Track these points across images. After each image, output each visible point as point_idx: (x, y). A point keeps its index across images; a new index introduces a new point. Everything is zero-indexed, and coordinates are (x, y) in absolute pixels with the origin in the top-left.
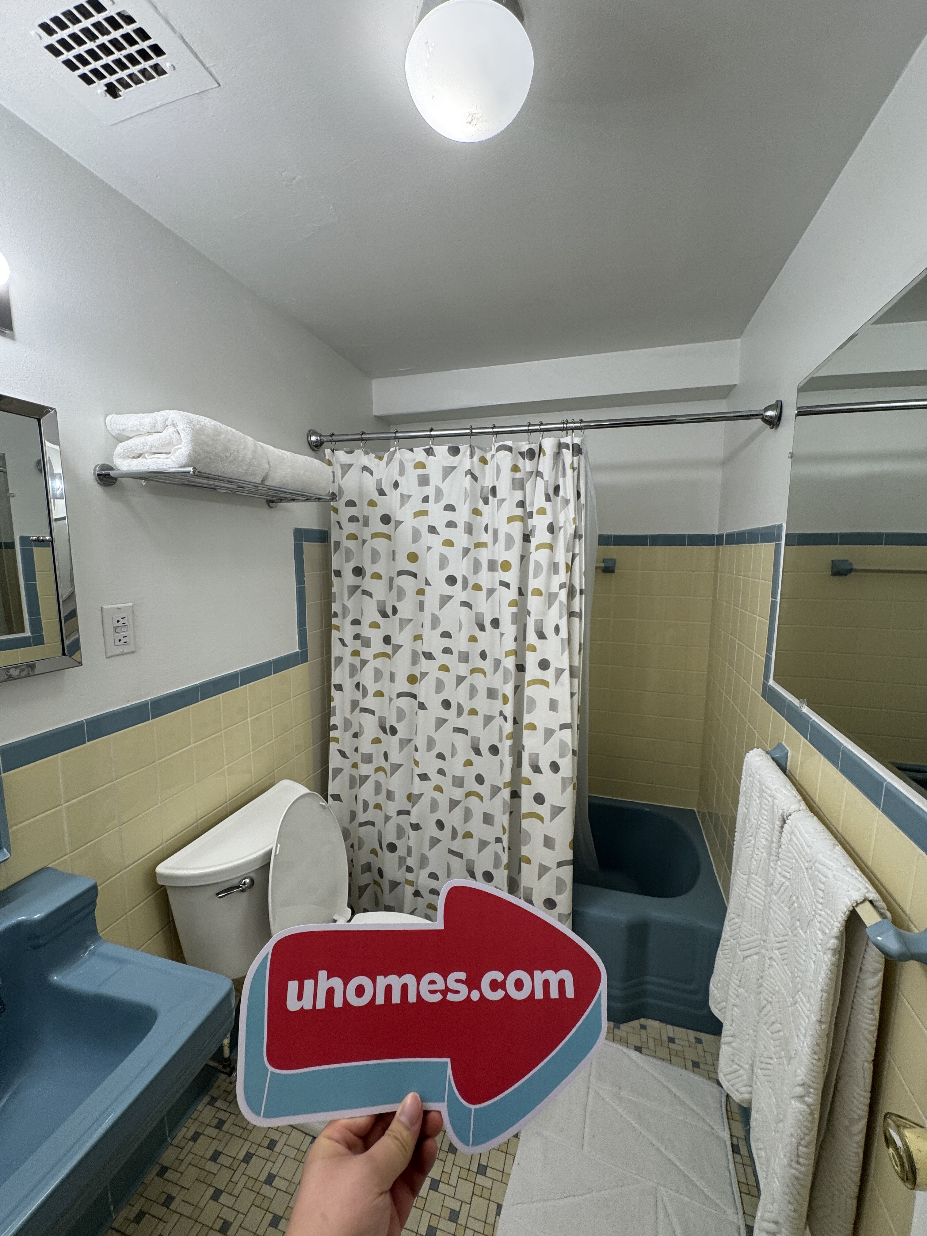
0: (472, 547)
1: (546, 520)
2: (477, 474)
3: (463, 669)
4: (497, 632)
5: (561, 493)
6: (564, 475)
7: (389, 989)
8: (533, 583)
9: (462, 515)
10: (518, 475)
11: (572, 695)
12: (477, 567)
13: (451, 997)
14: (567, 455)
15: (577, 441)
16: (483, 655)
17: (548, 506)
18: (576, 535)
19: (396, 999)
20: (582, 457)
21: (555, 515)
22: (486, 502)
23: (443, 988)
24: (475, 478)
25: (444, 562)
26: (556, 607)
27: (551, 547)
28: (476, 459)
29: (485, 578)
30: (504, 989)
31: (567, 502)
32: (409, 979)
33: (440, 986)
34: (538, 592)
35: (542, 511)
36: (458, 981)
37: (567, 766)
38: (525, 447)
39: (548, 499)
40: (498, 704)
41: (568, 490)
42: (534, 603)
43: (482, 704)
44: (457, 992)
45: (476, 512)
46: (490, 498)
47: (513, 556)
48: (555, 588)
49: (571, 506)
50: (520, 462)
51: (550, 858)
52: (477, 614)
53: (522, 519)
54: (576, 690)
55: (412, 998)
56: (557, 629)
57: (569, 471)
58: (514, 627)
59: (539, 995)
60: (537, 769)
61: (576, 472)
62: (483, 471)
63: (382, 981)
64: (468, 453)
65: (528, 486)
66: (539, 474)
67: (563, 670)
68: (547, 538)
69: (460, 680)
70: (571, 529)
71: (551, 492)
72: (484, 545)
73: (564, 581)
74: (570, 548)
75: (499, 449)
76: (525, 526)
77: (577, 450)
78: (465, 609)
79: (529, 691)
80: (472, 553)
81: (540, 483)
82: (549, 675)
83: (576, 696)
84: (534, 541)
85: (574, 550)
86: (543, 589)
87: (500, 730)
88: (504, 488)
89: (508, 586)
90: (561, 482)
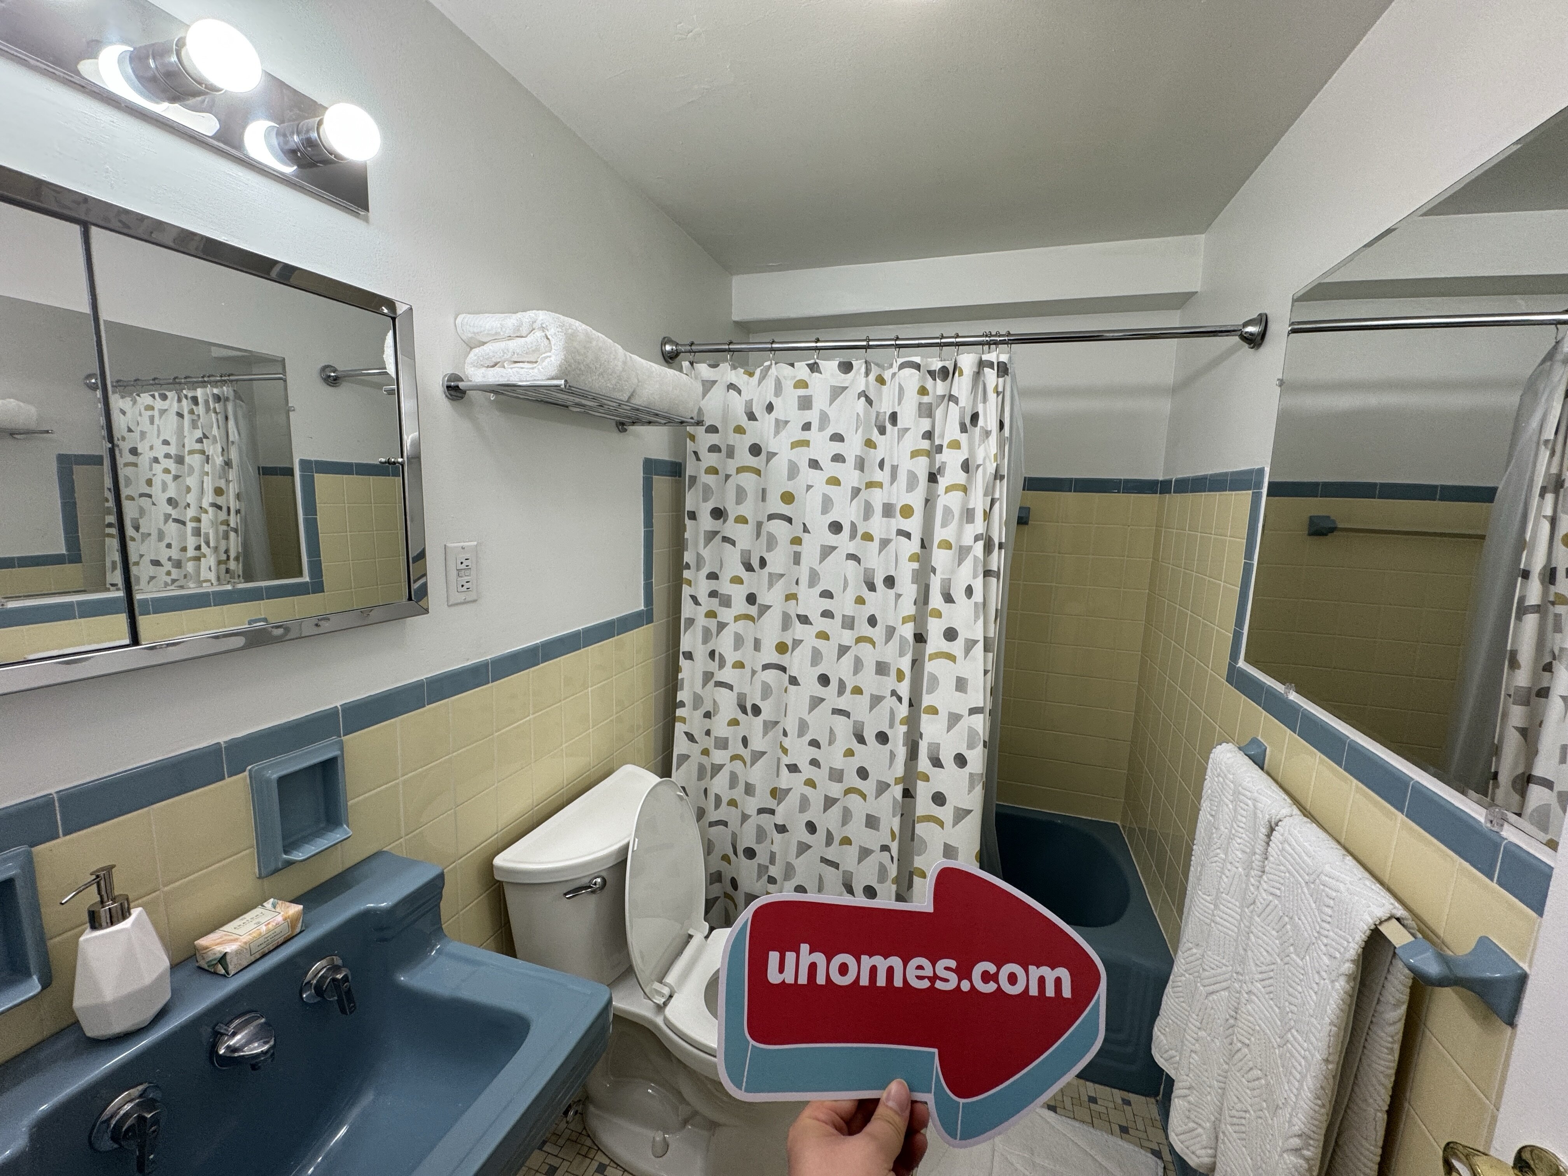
0: (863, 487)
1: (960, 456)
2: (872, 396)
3: (847, 637)
4: (892, 592)
5: (981, 422)
6: (985, 399)
7: (873, 970)
8: (940, 534)
9: (852, 448)
10: (926, 399)
11: (986, 672)
12: (868, 512)
13: (939, 985)
14: (990, 375)
15: (1004, 358)
16: (872, 621)
17: (963, 438)
18: (998, 476)
19: (881, 981)
20: (1008, 379)
21: (971, 450)
22: (882, 431)
23: (931, 975)
24: (869, 401)
25: (827, 504)
26: (968, 563)
27: (965, 489)
28: (872, 377)
29: (878, 526)
30: (997, 982)
31: (987, 434)
32: (895, 961)
33: (928, 971)
34: (946, 545)
35: (955, 445)
36: (947, 969)
37: (977, 759)
38: (937, 365)
39: (964, 429)
40: (890, 682)
41: (989, 419)
42: (940, 558)
43: (869, 680)
44: (946, 980)
45: (870, 444)
46: (889, 427)
47: (916, 500)
48: (968, 540)
49: (993, 439)
50: (929, 383)
52: (866, 570)
53: (928, 454)
54: (989, 667)
55: (898, 982)
56: (969, 591)
57: (992, 396)
58: (914, 587)
59: (1034, 991)
60: (937, 763)
61: (1001, 397)
62: (880, 394)
63: (867, 961)
64: (863, 370)
65: (939, 413)
66: (952, 398)
67: (975, 642)
68: (961, 477)
69: (843, 650)
70: (991, 468)
71: (968, 421)
72: (880, 485)
73: (981, 532)
74: (989, 491)
75: (902, 366)
76: (932, 462)
77: (1003, 370)
78: (851, 563)
79: (930, 667)
80: (864, 495)
81: (954, 409)
82: (956, 647)
83: (989, 674)
84: (943, 482)
85: (993, 493)
86: (952, 541)
87: (892, 713)
88: (908, 414)
89: (908, 535)
90: (980, 409)
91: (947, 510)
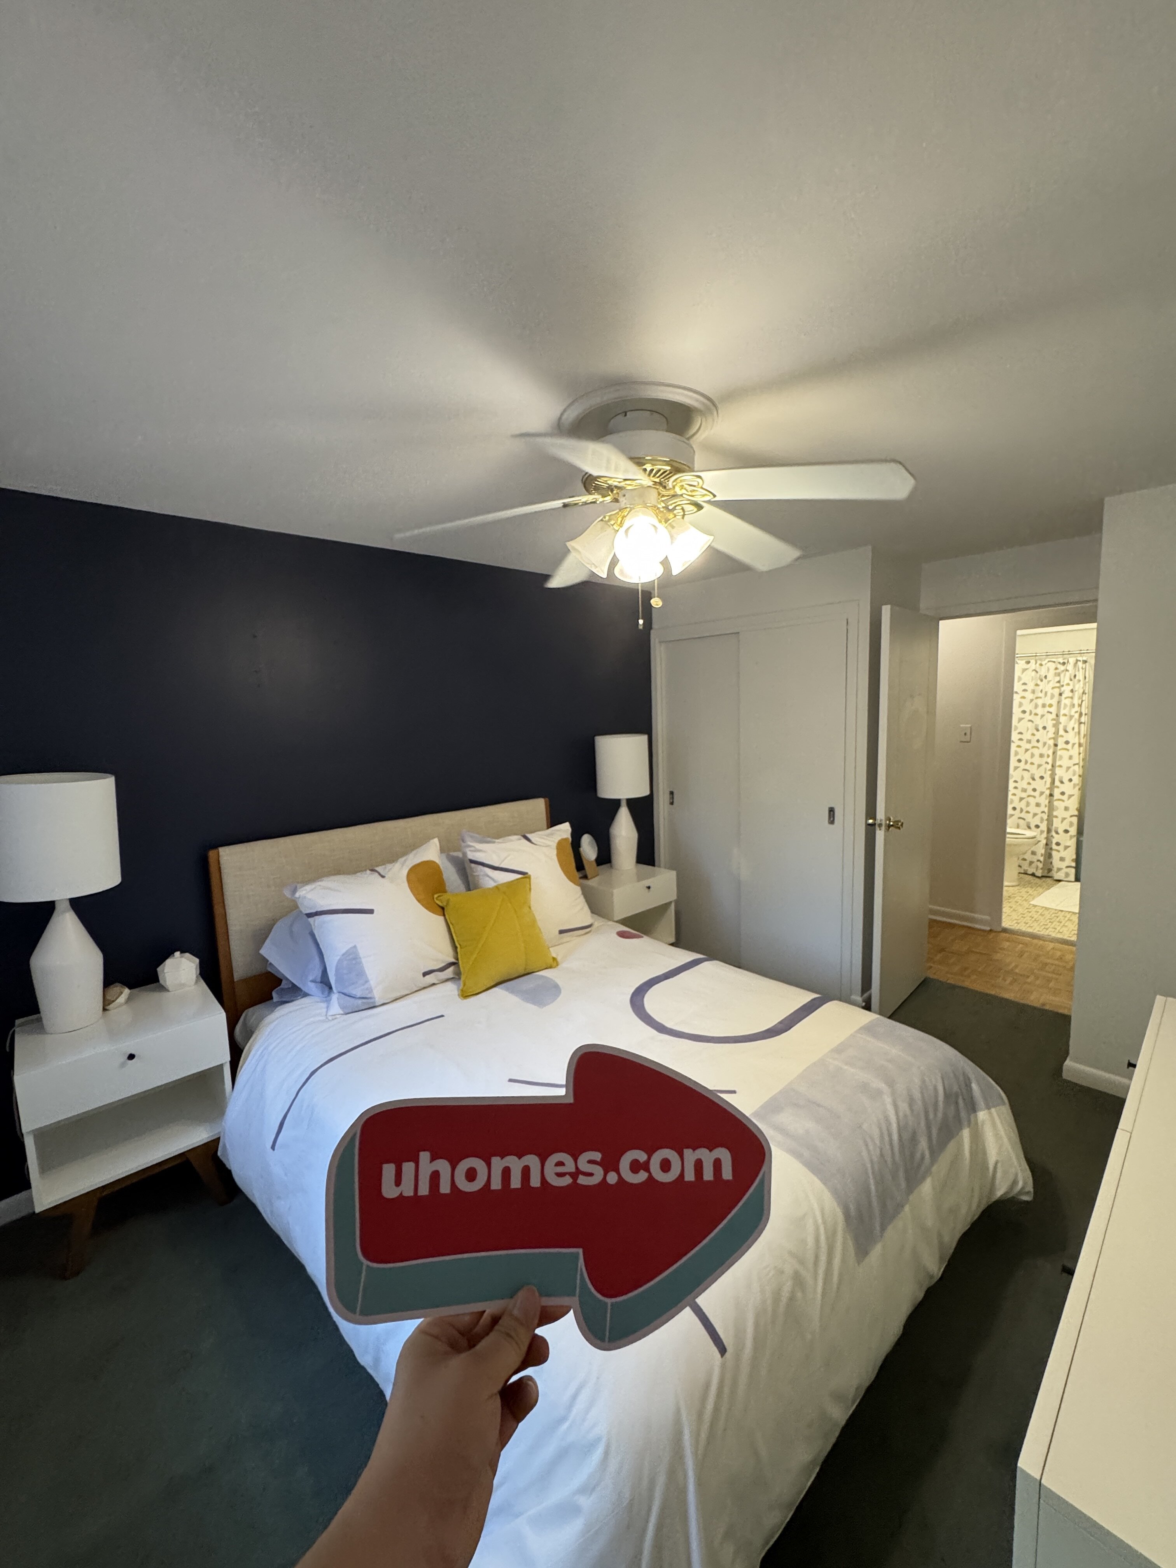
0: (1034, 698)
1: (1071, 687)
2: (1037, 670)
3: (1028, 746)
4: (1045, 731)
5: (1077, 678)
6: (1079, 671)
8: (1062, 712)
9: (1031, 686)
10: (1057, 671)
11: (1080, 754)
12: (1036, 706)
14: (1080, 664)
15: (1085, 659)
16: (1038, 741)
17: (1071, 683)
18: (1084, 693)
21: (1074, 686)
22: (1042, 680)
24: (1037, 672)
25: (1021, 705)
26: (1073, 721)
27: (1072, 698)
28: (1038, 664)
29: (1040, 711)
31: (1079, 681)
34: (1065, 715)
35: (1068, 684)
37: (1076, 780)
38: (1062, 662)
39: (1071, 680)
40: (1045, 759)
41: (1080, 676)
42: (1063, 719)
43: (1037, 760)
45: (1037, 685)
46: (1044, 679)
47: (1054, 702)
48: (1073, 713)
49: (1082, 683)
50: (1059, 666)
51: (1067, 814)
52: (1036, 725)
53: (1059, 687)
54: (1081, 751)
56: (1073, 729)
57: (1081, 670)
58: (1054, 729)
60: (1062, 782)
61: (1084, 670)
62: (1040, 669)
64: (1034, 662)
65: (1062, 675)
66: (1067, 670)
67: (1075, 744)
68: (1070, 694)
69: (1027, 750)
70: (1081, 691)
71: (1072, 677)
72: (1041, 698)
73: (1077, 711)
74: (1080, 698)
75: (1049, 661)
76: (1060, 690)
77: (1085, 662)
78: (1030, 723)
79: (1059, 753)
80: (1035, 701)
81: (1068, 674)
82: (1069, 746)
84: (1064, 696)
85: (1082, 698)
86: (1067, 714)
87: (1046, 769)
88: (1050, 676)
89: (1051, 713)
90: (1077, 673)
91: (1065, 705)
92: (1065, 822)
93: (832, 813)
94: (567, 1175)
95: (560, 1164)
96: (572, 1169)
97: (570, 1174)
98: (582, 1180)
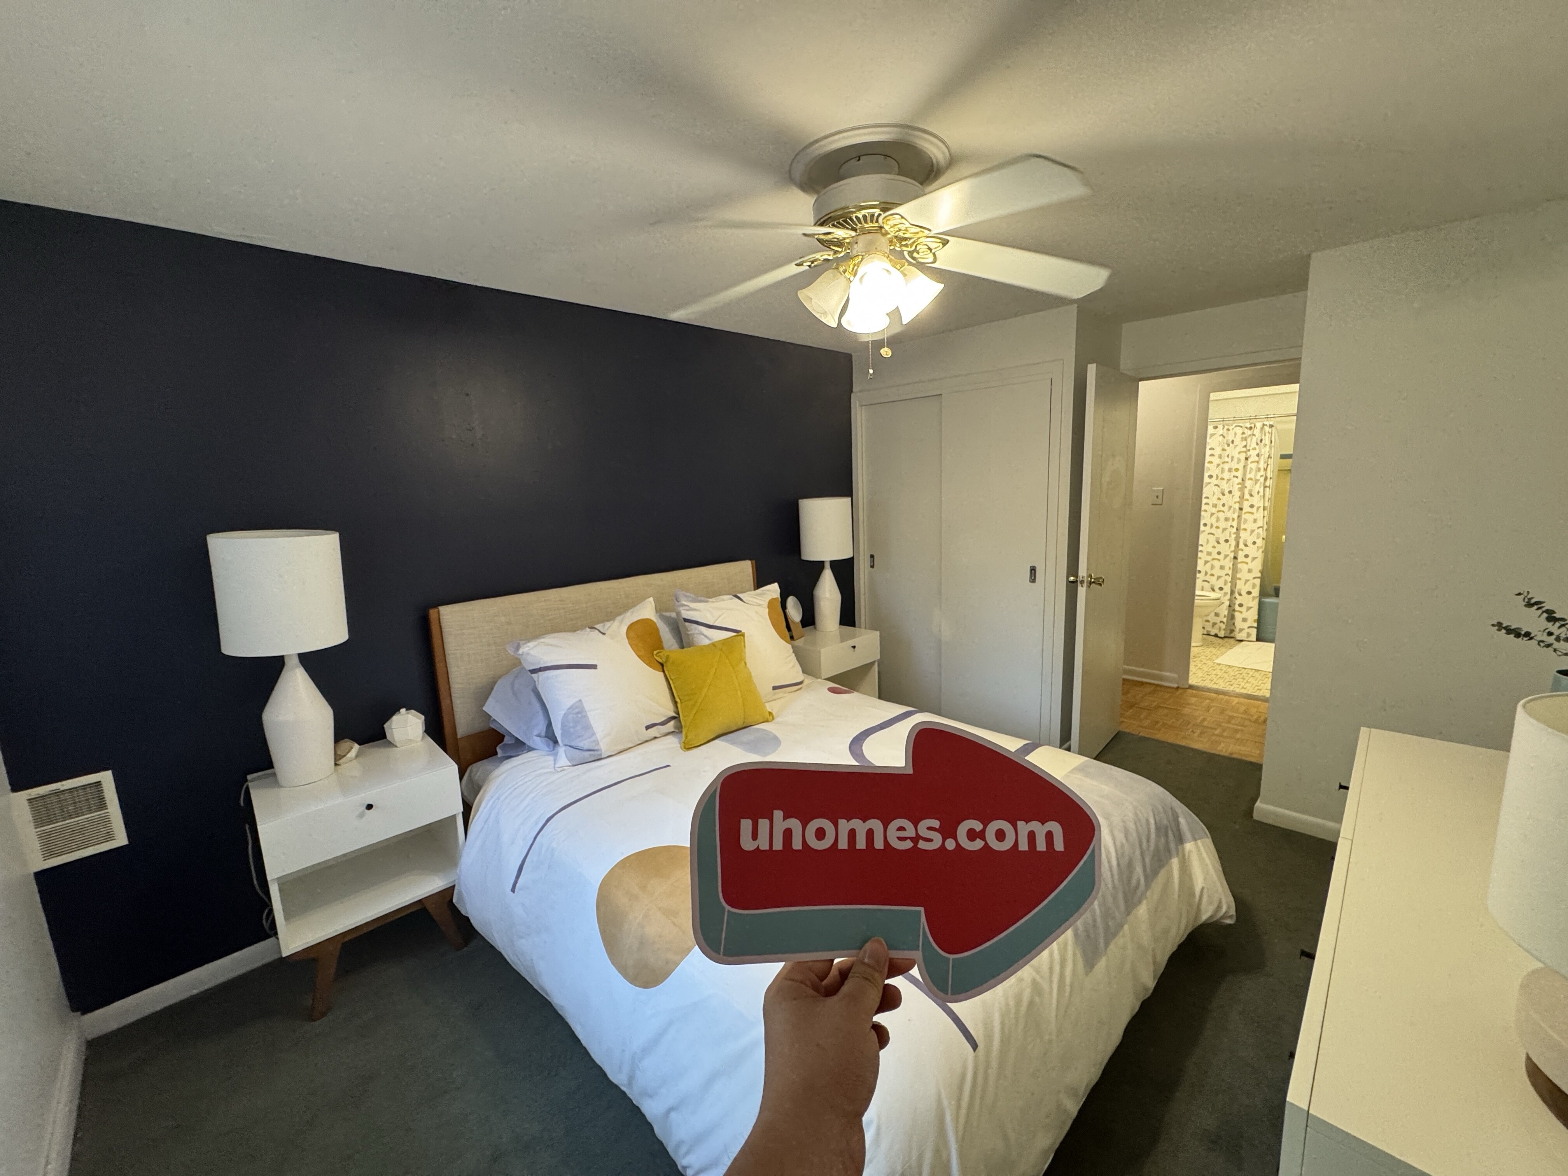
0: (1221, 463)
1: (1256, 452)
2: (1225, 435)
3: (1214, 510)
4: (1231, 495)
5: (1263, 442)
6: (1265, 435)
8: (1248, 476)
9: (1219, 451)
10: (1244, 436)
11: (1264, 517)
12: (1223, 471)
14: (1267, 429)
15: (1271, 423)
16: (1224, 505)
17: (1257, 447)
18: (1269, 457)
20: (1273, 428)
21: (1260, 451)
22: (1228, 445)
24: (1224, 437)
26: (1259, 484)
27: (1258, 462)
28: (1225, 430)
29: (1226, 475)
31: (1265, 445)
34: (1251, 479)
35: (1254, 449)
37: (1260, 542)
38: (1248, 426)
39: (1257, 444)
40: (1230, 523)
41: (1267, 440)
42: (1248, 483)
43: (1222, 524)
45: (1224, 450)
46: (1231, 444)
47: (1240, 466)
48: (1258, 477)
49: (1268, 447)
50: (1246, 431)
51: (1250, 576)
52: (1222, 489)
53: (1245, 452)
54: (1266, 515)
56: (1258, 492)
57: (1267, 434)
58: (1240, 493)
60: (1246, 545)
61: (1270, 434)
62: (1227, 434)
64: (1222, 428)
65: (1249, 440)
66: (1254, 435)
68: (1257, 459)
69: (1212, 514)
70: (1267, 455)
71: (1259, 442)
72: (1227, 462)
73: (1263, 474)
75: (1236, 426)
76: (1247, 455)
77: (1271, 426)
78: (1217, 487)
79: (1244, 516)
80: (1222, 466)
81: (1254, 438)
82: (1254, 510)
83: (1265, 518)
84: (1250, 460)
85: (1268, 462)
86: (1253, 478)
87: (1230, 532)
88: (1237, 441)
89: (1237, 477)
90: (1263, 438)
91: (1251, 469)
92: (1248, 583)
93: (1033, 571)
94: (909, 840)
95: (901, 829)
96: (912, 834)
97: (911, 839)
98: (922, 845)
